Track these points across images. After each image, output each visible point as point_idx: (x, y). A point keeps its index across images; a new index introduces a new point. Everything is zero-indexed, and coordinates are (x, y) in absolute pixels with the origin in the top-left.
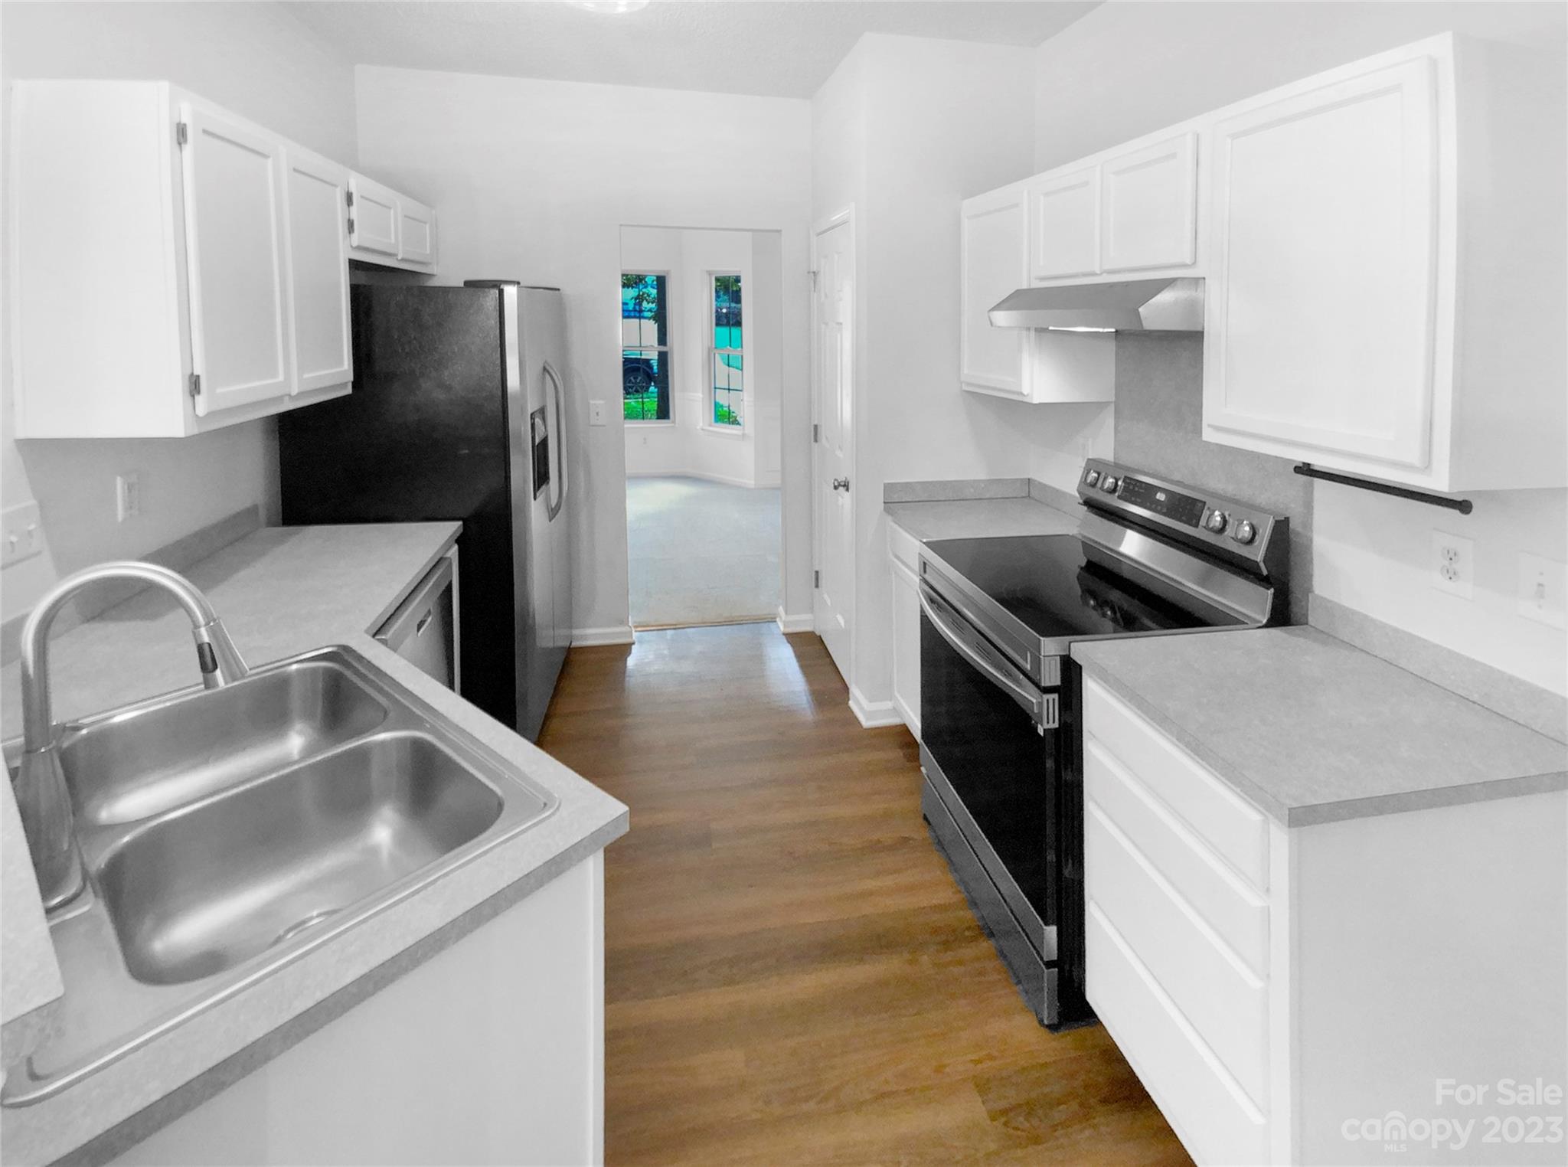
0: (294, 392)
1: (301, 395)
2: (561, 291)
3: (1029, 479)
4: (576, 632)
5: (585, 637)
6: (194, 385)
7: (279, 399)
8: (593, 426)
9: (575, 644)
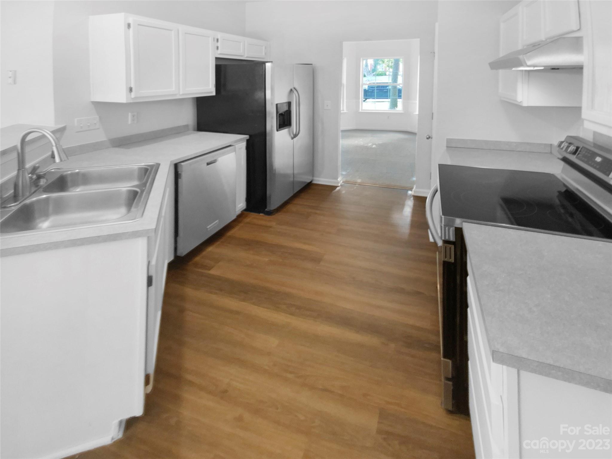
0: (181, 93)
1: (183, 94)
2: (313, 65)
3: (551, 145)
4: (315, 178)
5: (319, 181)
6: (131, 90)
7: (175, 95)
8: (325, 110)
9: (314, 182)
